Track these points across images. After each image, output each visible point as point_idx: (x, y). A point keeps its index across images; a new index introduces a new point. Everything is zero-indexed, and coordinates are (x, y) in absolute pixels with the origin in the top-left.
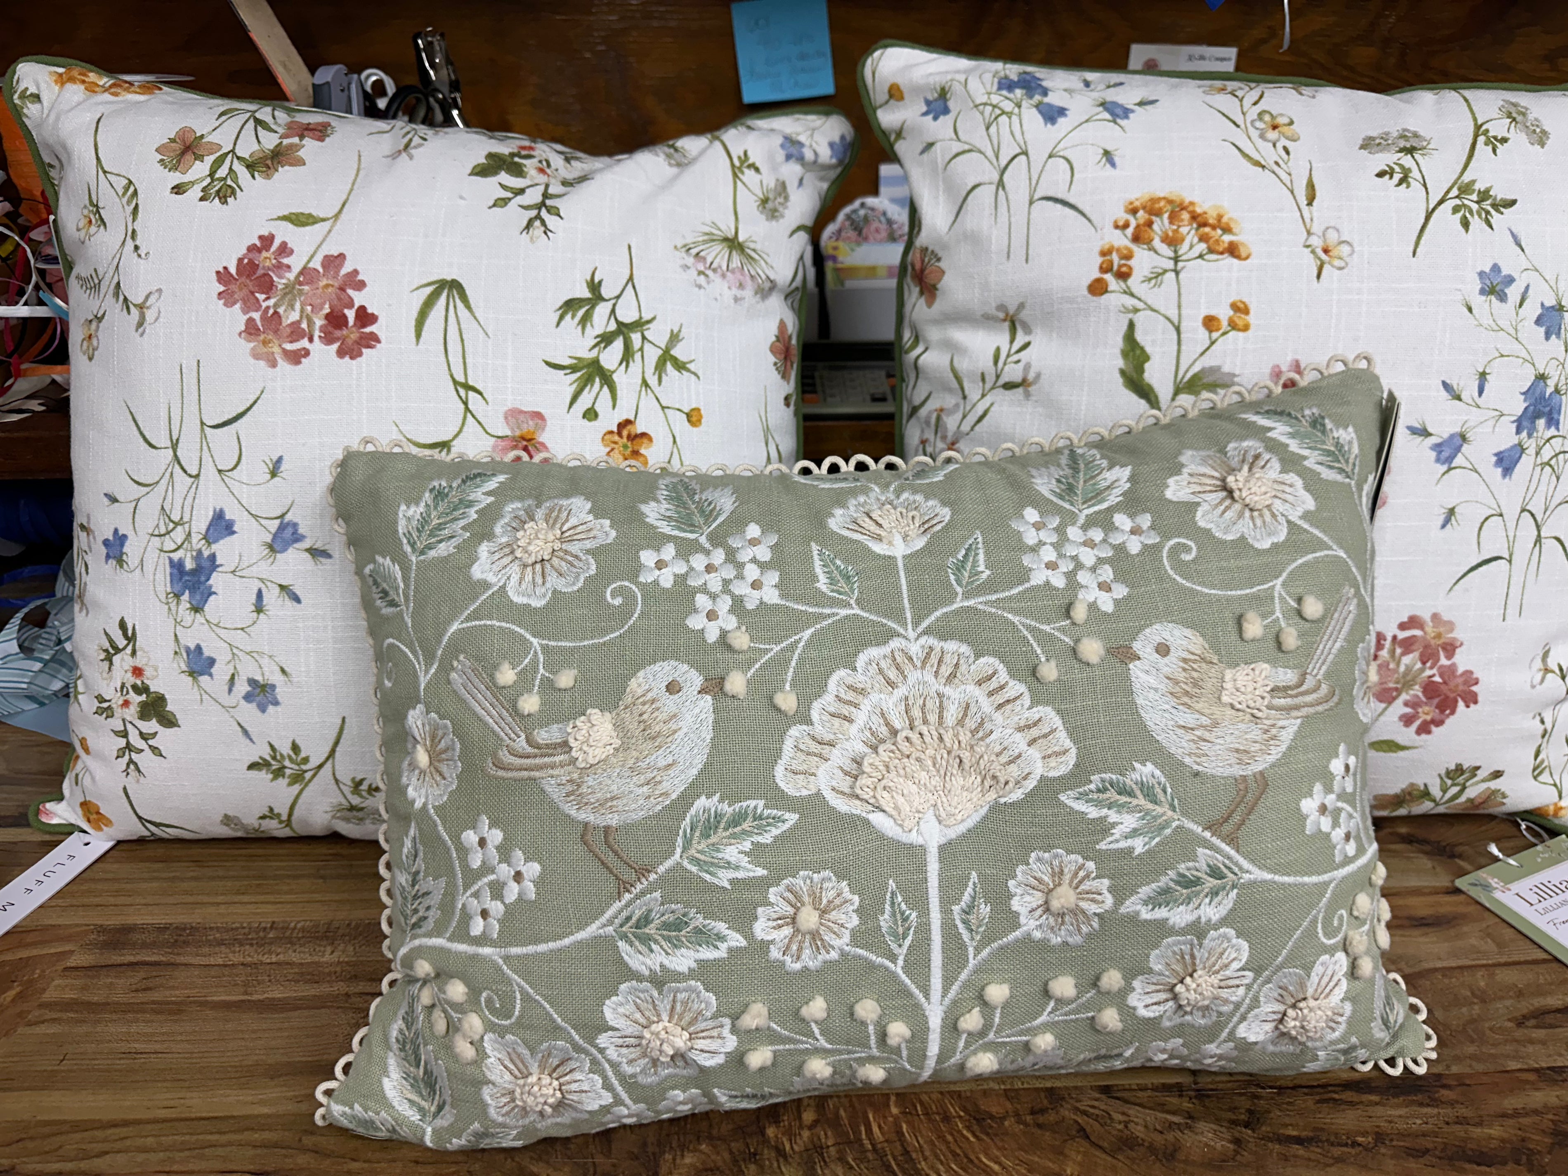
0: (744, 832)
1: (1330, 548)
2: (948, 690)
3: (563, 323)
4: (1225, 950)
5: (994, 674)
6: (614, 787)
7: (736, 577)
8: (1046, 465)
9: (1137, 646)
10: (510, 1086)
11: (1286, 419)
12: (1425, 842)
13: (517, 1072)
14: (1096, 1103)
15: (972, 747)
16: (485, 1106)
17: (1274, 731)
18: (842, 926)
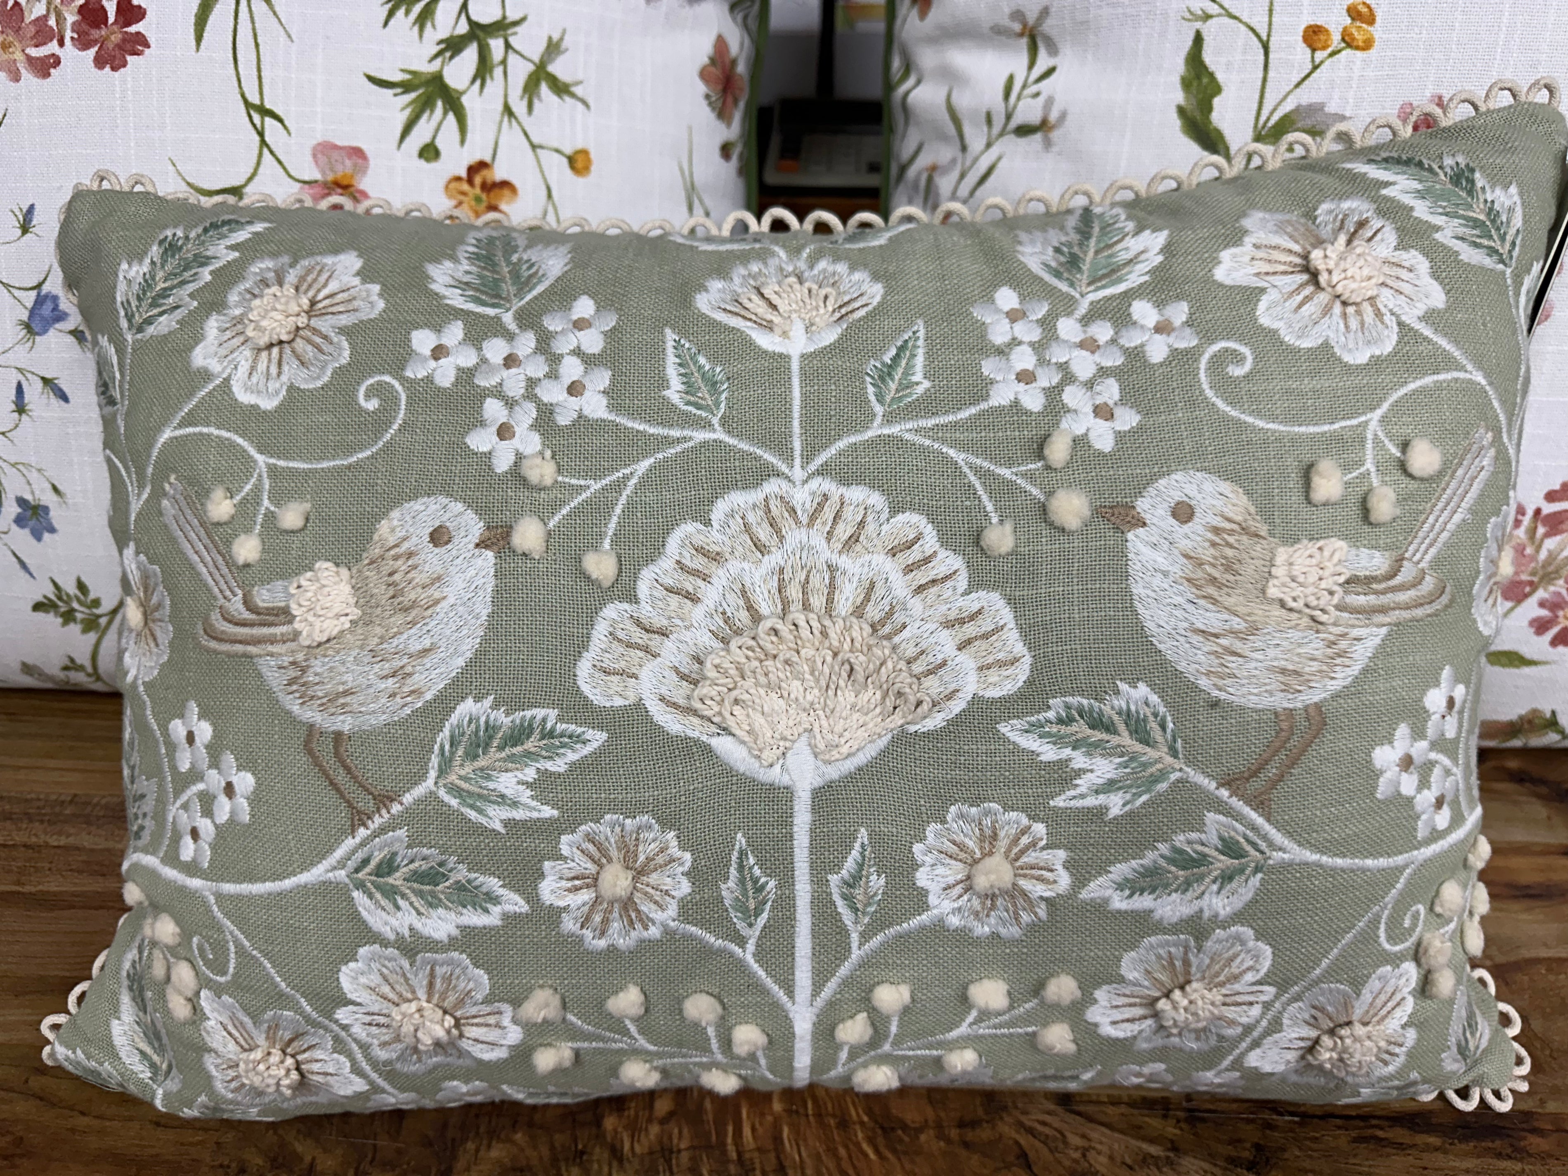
0: (528, 754)
1: (1462, 368)
2: (844, 561)
3: (392, 22)
4: (1236, 956)
5: (917, 539)
6: (349, 677)
7: (547, 376)
8: (1043, 228)
9: (1142, 505)
10: (234, 1058)
11: (1413, 170)
12: (1542, 782)
13: (243, 1043)
14: (1048, 1118)
15: (870, 648)
16: (209, 1078)
17: (1343, 644)
18: (667, 893)
